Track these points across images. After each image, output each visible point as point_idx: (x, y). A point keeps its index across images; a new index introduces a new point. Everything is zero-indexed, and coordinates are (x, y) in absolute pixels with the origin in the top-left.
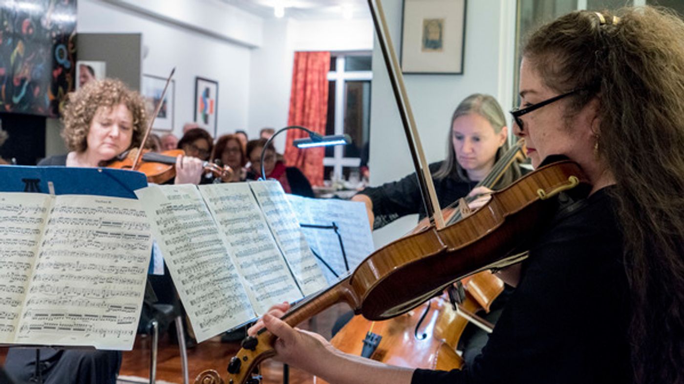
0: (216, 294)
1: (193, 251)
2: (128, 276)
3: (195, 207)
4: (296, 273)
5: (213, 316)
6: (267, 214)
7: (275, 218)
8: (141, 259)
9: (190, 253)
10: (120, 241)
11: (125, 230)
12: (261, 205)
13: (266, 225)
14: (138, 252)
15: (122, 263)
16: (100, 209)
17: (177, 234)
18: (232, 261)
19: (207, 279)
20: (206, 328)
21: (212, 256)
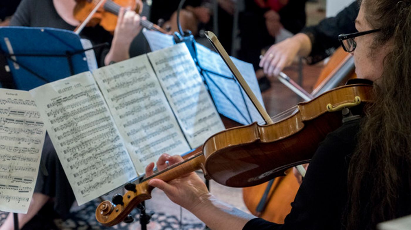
0: (97, 165)
1: (79, 134)
2: (27, 155)
3: (85, 93)
4: (186, 129)
5: (93, 183)
6: (163, 79)
7: (172, 81)
8: (37, 142)
9: (75, 135)
10: (23, 126)
11: (27, 118)
12: (157, 73)
13: (160, 90)
14: (35, 136)
15: (23, 145)
16: (9, 101)
17: (65, 121)
18: (118, 133)
19: (90, 155)
20: (86, 194)
21: (97, 134)
